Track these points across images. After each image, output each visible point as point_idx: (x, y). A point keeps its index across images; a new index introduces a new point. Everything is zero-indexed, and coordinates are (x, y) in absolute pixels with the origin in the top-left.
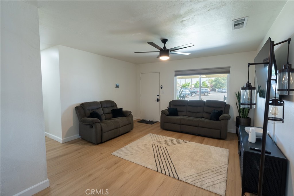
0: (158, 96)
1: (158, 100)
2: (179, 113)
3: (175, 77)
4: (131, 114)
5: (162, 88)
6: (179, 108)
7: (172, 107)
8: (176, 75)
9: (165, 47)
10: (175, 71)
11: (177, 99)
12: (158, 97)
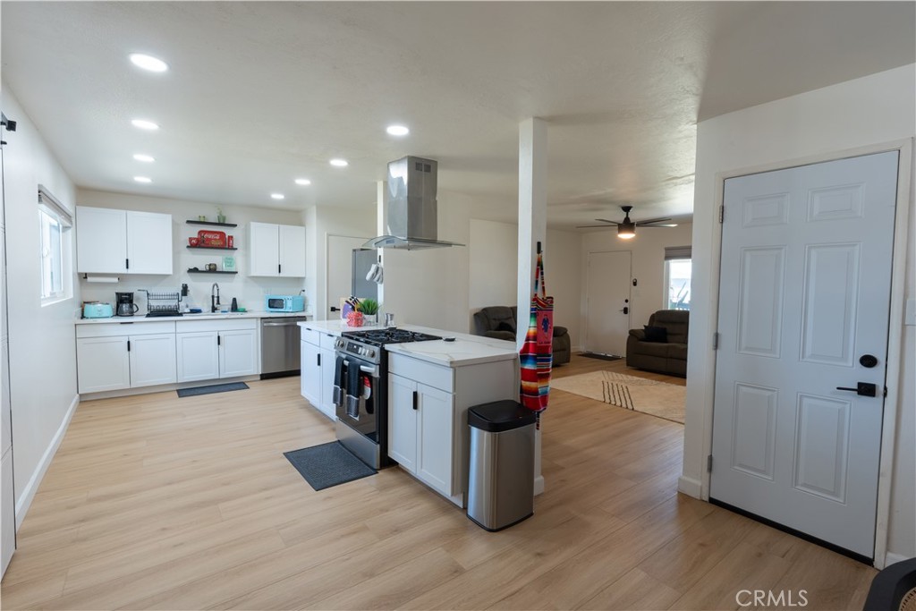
0: (627, 301)
1: (626, 311)
2: (669, 337)
3: (665, 262)
4: (566, 332)
5: (635, 284)
6: (669, 328)
7: (655, 325)
8: (668, 257)
9: (627, 219)
10: (667, 249)
11: (669, 309)
12: (627, 305)
